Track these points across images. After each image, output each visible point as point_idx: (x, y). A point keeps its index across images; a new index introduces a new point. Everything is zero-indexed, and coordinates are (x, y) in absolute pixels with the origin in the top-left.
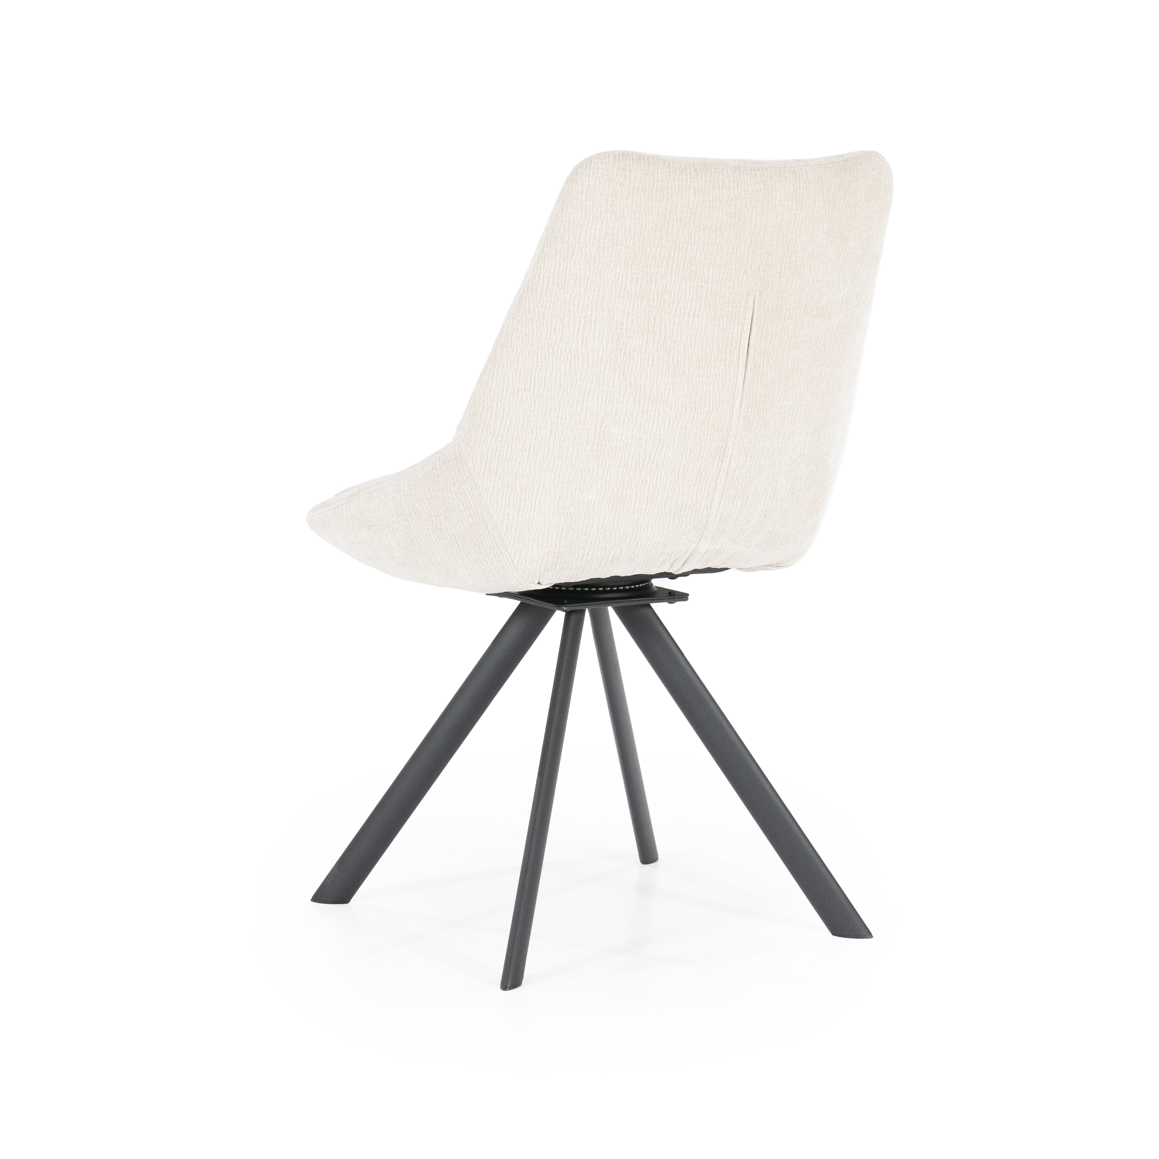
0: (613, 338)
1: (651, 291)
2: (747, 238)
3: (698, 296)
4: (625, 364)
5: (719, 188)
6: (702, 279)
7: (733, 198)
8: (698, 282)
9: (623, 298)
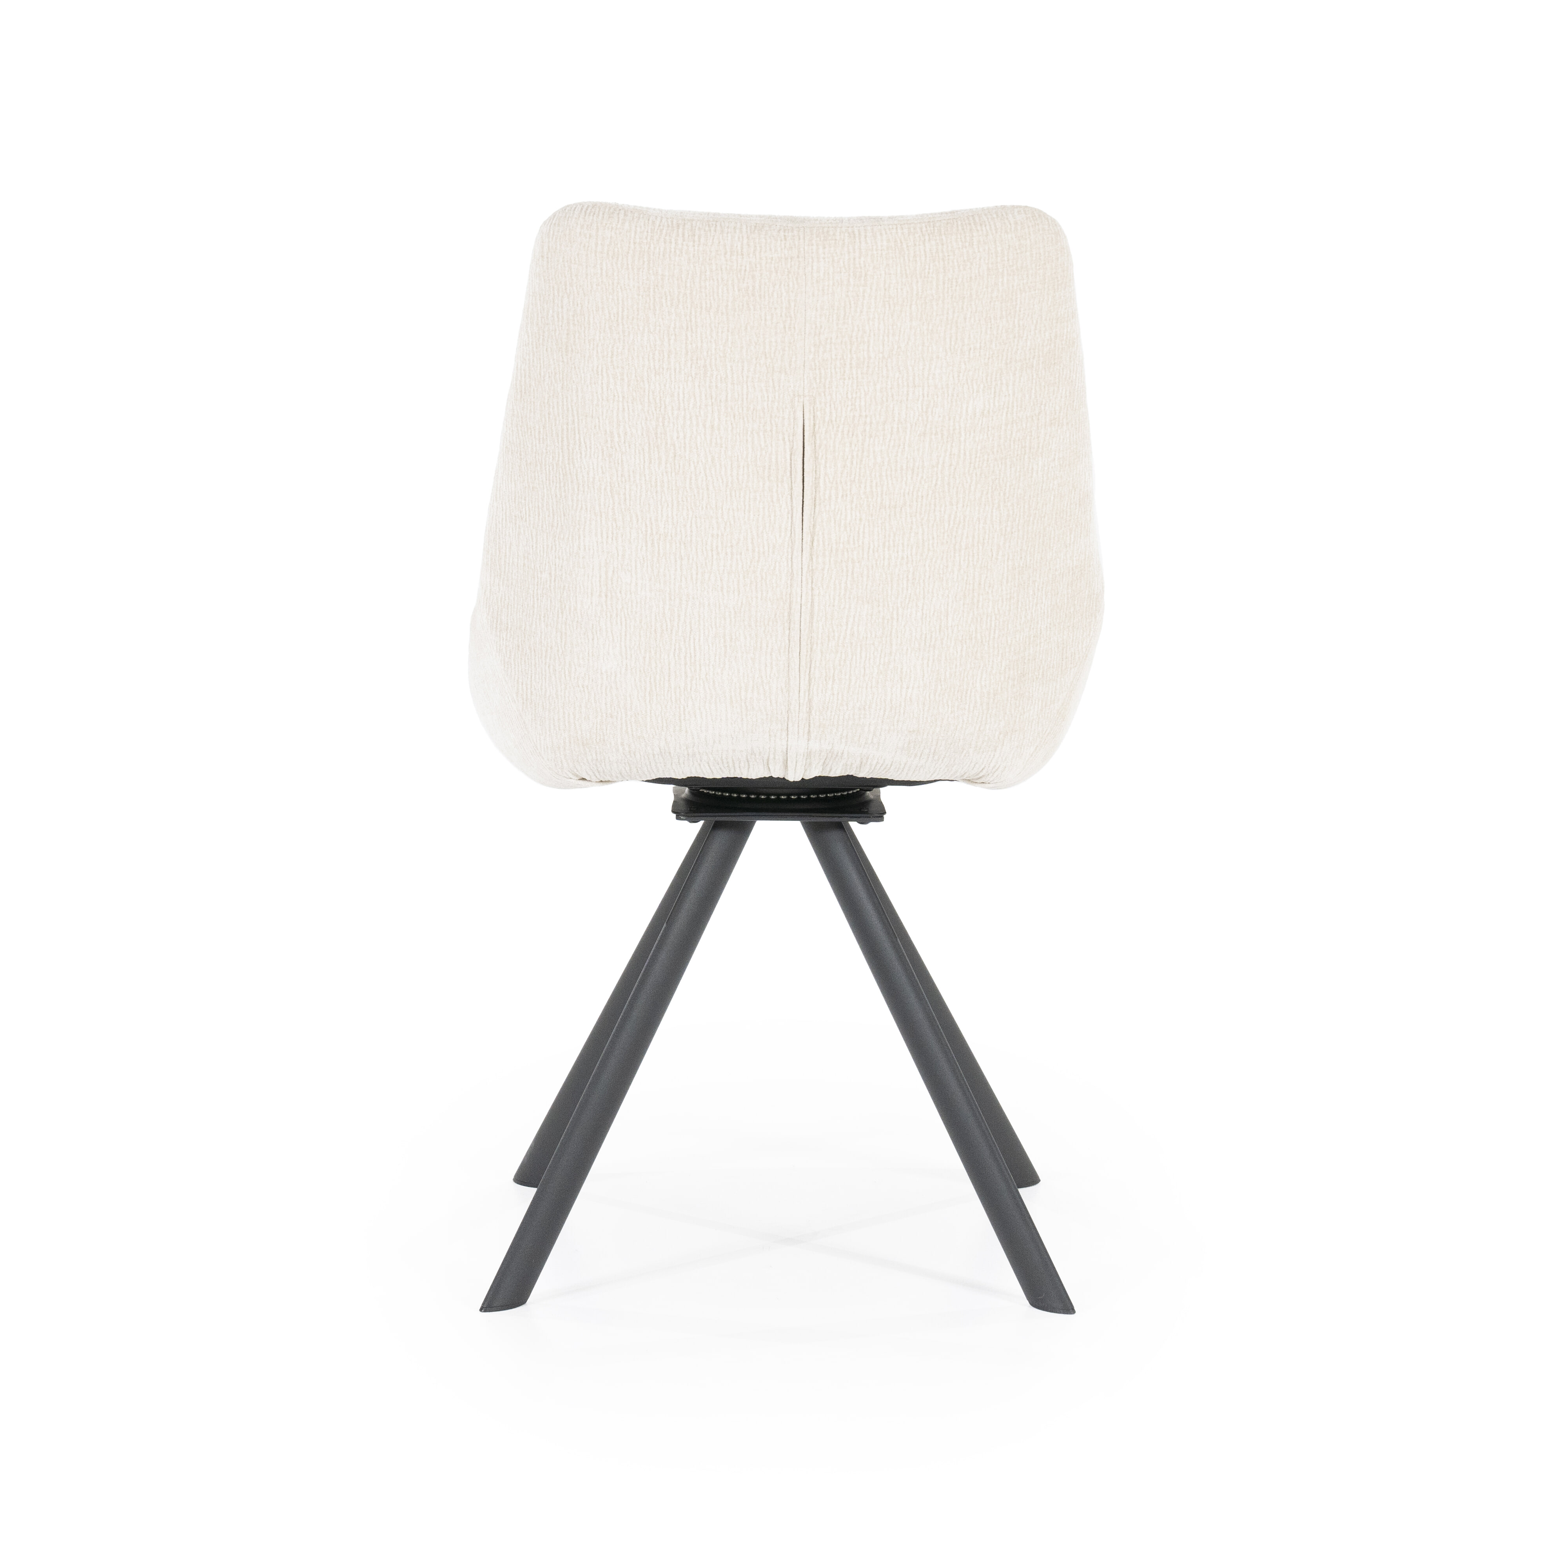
0: (603, 455)
1: (644, 391)
2: (777, 323)
3: (713, 400)
4: (625, 488)
5: (725, 254)
6: (717, 378)
7: (748, 269)
8: (711, 382)
9: (607, 400)
